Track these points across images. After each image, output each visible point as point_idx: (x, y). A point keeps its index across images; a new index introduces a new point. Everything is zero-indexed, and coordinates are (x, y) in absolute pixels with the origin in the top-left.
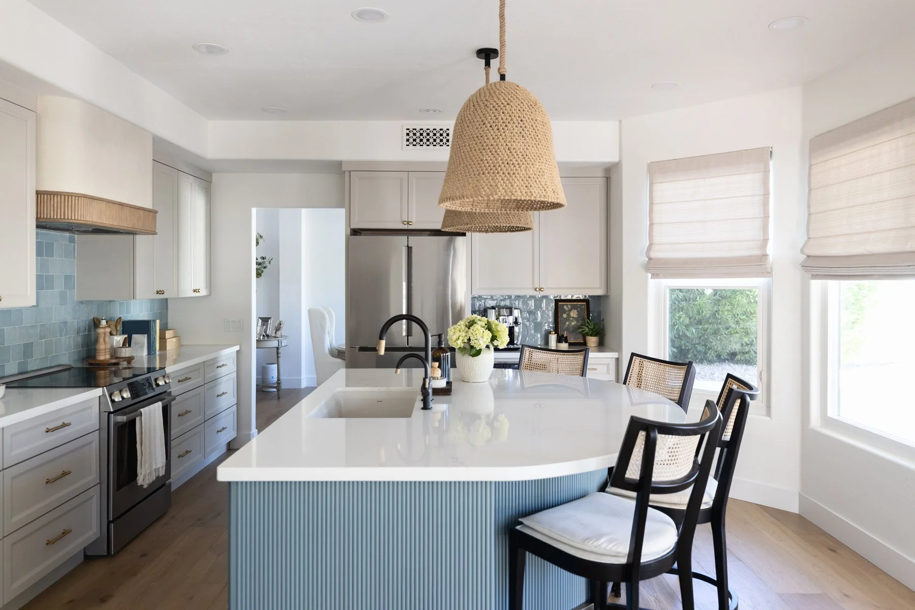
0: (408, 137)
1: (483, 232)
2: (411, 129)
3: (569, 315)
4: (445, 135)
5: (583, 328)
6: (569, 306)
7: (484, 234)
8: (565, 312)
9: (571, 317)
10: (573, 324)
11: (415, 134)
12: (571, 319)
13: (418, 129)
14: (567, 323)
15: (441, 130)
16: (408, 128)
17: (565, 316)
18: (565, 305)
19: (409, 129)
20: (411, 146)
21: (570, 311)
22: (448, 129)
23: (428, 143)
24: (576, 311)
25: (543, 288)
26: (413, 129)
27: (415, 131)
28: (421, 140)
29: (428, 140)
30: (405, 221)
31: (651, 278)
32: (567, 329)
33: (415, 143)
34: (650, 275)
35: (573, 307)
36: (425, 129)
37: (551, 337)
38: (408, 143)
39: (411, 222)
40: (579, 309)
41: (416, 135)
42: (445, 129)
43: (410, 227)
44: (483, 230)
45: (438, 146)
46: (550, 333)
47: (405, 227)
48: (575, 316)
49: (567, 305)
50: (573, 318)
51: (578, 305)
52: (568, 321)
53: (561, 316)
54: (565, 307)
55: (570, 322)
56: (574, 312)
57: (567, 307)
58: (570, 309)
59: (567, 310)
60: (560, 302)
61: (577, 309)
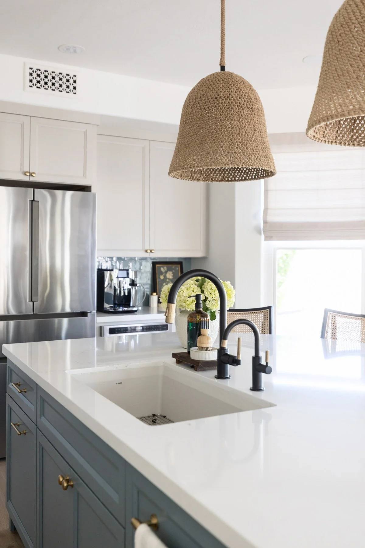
0: (31, 78)
1: (195, 180)
2: (34, 69)
3: (165, 277)
4: (71, 81)
6: (165, 268)
7: (195, 182)
8: (161, 273)
9: (167, 278)
11: (39, 75)
12: (168, 280)
13: (42, 71)
14: (164, 284)
15: (67, 75)
16: (31, 67)
17: (162, 277)
18: (162, 267)
19: (32, 69)
20: (34, 87)
21: (166, 272)
22: (75, 76)
23: (53, 87)
24: (171, 273)
25: (153, 250)
26: (37, 70)
27: (39, 72)
28: (46, 83)
29: (53, 84)
30: (27, 172)
33: (38, 85)
35: (169, 270)
36: (50, 72)
37: (153, 298)
38: (31, 84)
39: (34, 173)
40: (174, 271)
41: (40, 77)
42: (71, 75)
43: (32, 179)
44: (195, 178)
45: (64, 92)
47: (26, 179)
48: (171, 277)
50: (169, 279)
51: (173, 267)
52: (165, 282)
53: (159, 278)
54: (162, 269)
55: (166, 283)
56: (169, 274)
57: (164, 269)
58: (166, 270)
59: (163, 272)
60: (156, 264)
61: (172, 271)
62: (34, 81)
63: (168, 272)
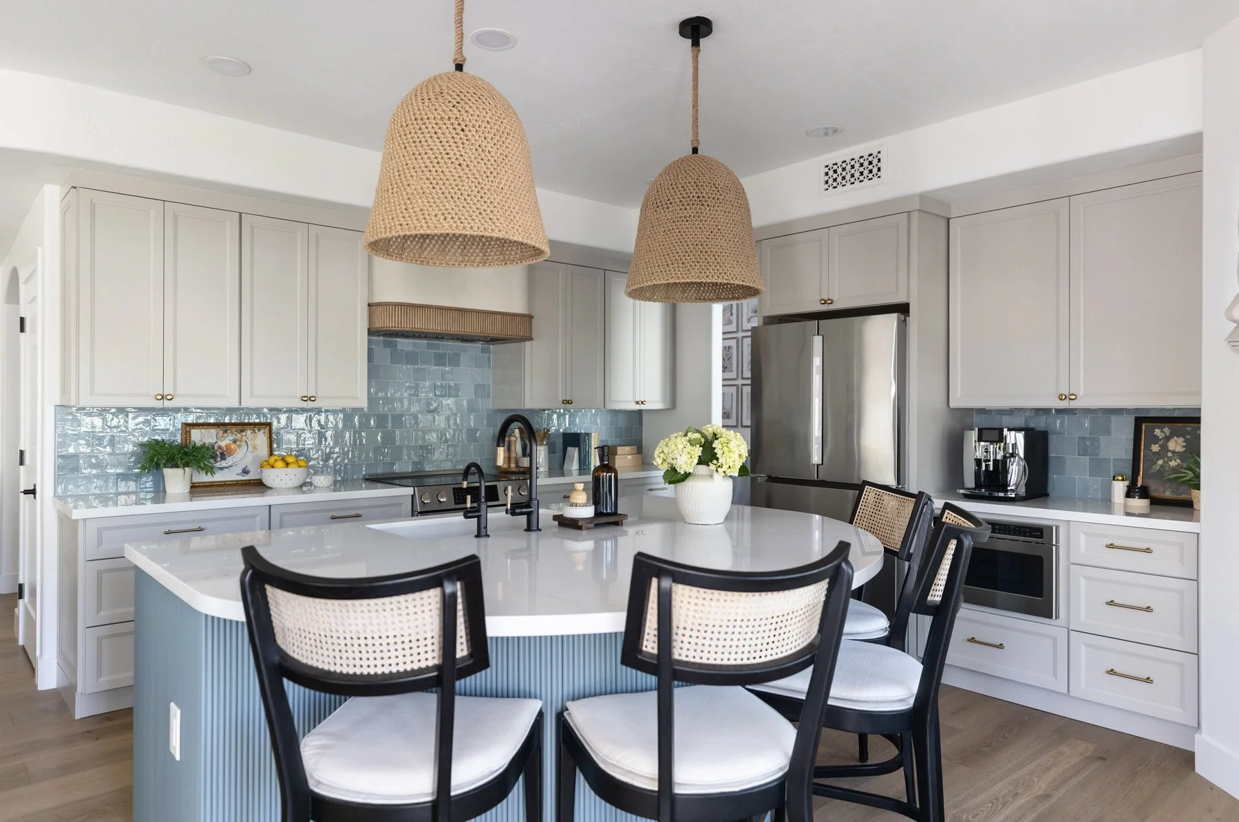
2: (831, 165)
3: (1164, 448)
4: (875, 161)
5: (1181, 473)
6: (1167, 430)
8: (1156, 440)
9: (1168, 451)
10: (1173, 464)
11: (835, 171)
12: (1170, 454)
13: (840, 163)
14: (1160, 462)
15: (870, 155)
17: (1155, 448)
18: (1157, 428)
19: (828, 166)
20: (830, 189)
21: (1167, 439)
22: (878, 153)
23: (853, 180)
24: (1181, 440)
25: (1075, 395)
27: (836, 167)
28: (844, 178)
29: (853, 175)
32: (1160, 474)
33: (835, 184)
35: (1174, 432)
36: (849, 161)
37: (1116, 486)
38: (827, 186)
40: (1188, 437)
41: (837, 173)
42: (875, 153)
46: (1114, 479)
47: (824, 308)
48: (1179, 449)
49: (1162, 429)
50: (1173, 452)
51: (1189, 429)
52: (1163, 458)
53: (1148, 447)
54: (1157, 432)
55: (1166, 459)
56: (1176, 442)
57: (1162, 432)
58: (1168, 435)
59: (1160, 438)
60: (1144, 422)
61: (1184, 436)
62: (831, 181)
63: (1173, 438)
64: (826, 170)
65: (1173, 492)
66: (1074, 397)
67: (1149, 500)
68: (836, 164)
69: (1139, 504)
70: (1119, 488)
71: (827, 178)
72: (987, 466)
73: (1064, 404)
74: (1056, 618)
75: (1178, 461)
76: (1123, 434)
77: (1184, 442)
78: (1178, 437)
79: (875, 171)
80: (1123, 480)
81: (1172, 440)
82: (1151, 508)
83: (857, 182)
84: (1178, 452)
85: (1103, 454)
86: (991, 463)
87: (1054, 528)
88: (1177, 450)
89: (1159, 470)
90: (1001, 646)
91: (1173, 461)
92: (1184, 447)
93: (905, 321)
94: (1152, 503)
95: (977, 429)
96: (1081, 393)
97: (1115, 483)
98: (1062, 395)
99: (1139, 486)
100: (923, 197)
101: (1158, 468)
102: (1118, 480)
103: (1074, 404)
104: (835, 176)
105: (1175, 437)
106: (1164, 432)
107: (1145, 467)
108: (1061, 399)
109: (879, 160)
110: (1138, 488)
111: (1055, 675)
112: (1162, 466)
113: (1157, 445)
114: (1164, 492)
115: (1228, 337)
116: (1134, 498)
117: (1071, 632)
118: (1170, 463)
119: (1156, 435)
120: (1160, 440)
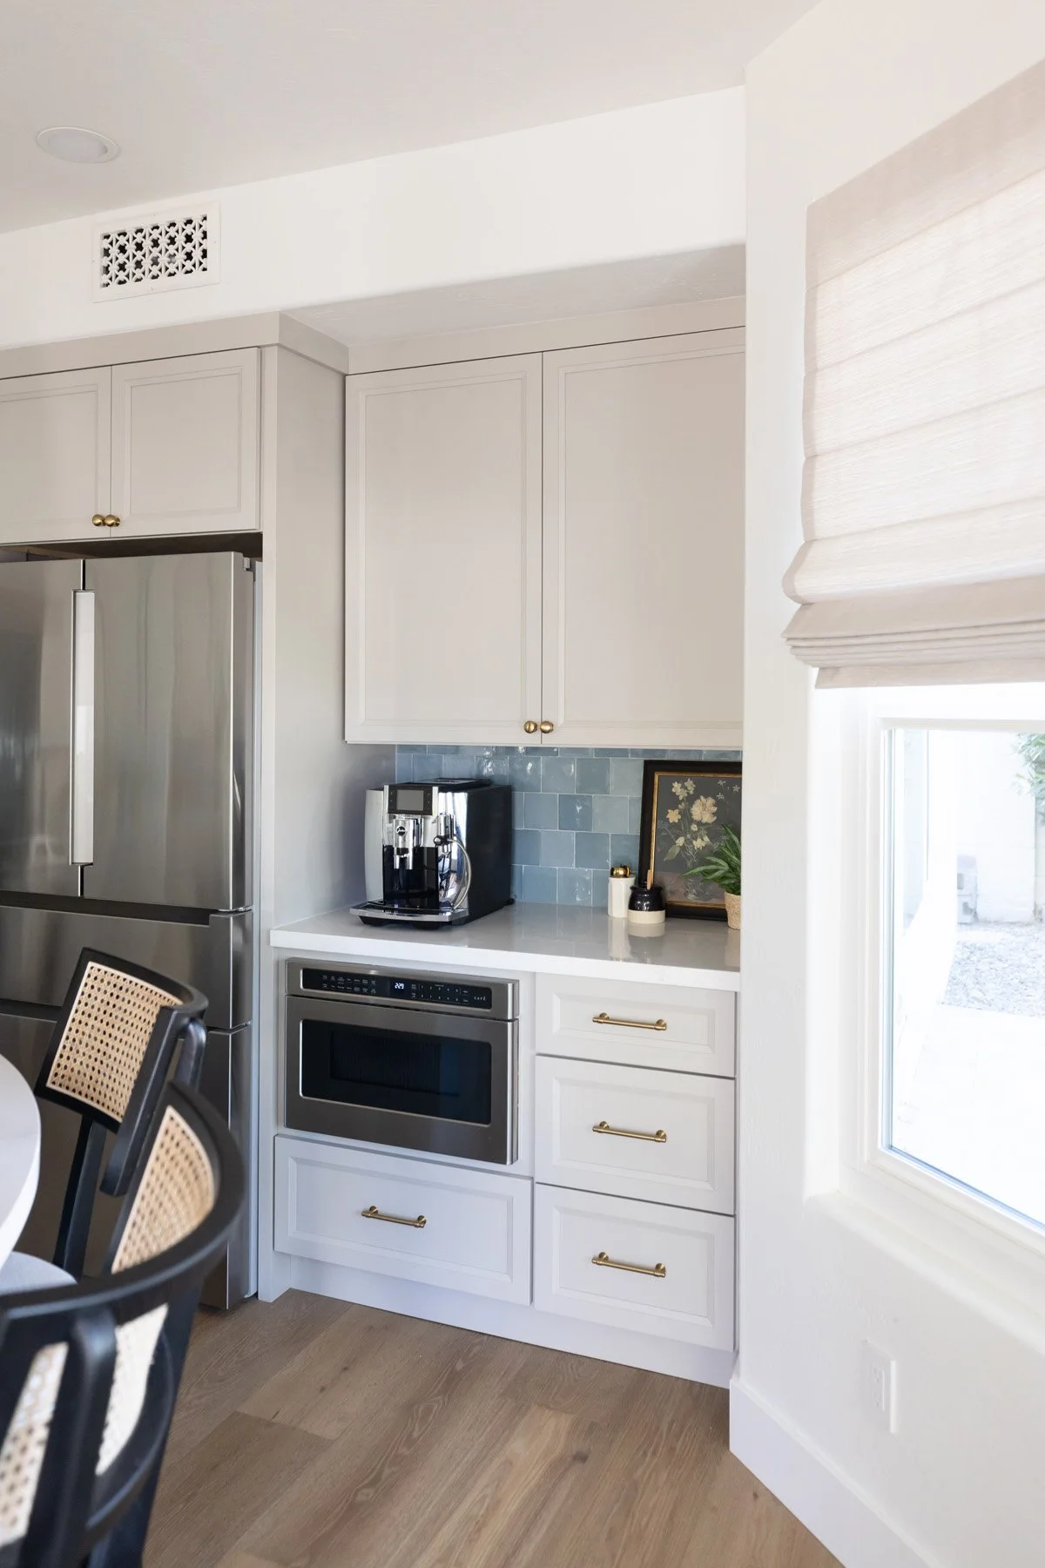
2: (115, 236)
3: (686, 816)
4: (197, 236)
5: (710, 863)
6: (690, 784)
8: (674, 802)
9: (692, 821)
10: (698, 844)
11: (123, 249)
12: (694, 828)
13: (132, 232)
14: (681, 841)
15: (188, 222)
16: (109, 232)
17: (674, 816)
18: (676, 779)
19: (110, 237)
20: (113, 285)
21: (691, 800)
22: (205, 218)
24: (711, 801)
25: (550, 723)
26: (121, 234)
27: (123, 241)
28: (139, 265)
31: (818, 686)
32: (679, 864)
33: (122, 275)
34: (815, 672)
35: (701, 791)
36: (148, 229)
37: (615, 887)
38: (107, 278)
40: (720, 796)
41: (125, 252)
42: (182, 222)
45: (180, 274)
46: (612, 874)
48: (708, 818)
49: (682, 781)
50: (699, 824)
51: (721, 783)
52: (685, 834)
53: (663, 816)
54: (677, 787)
55: (689, 836)
56: (704, 805)
57: (684, 788)
58: (691, 792)
59: (681, 798)
60: (657, 768)
61: (714, 797)
62: (114, 268)
63: (699, 798)
64: (106, 244)
65: (698, 894)
66: (547, 728)
67: (663, 912)
68: (124, 234)
69: (649, 920)
70: (621, 888)
71: (106, 261)
72: (403, 861)
73: (534, 740)
74: (512, 1162)
75: (706, 839)
76: (626, 789)
77: (715, 806)
78: (706, 797)
79: (197, 255)
80: (625, 876)
81: (698, 802)
82: (667, 929)
83: (163, 275)
84: (706, 824)
85: (598, 828)
86: (410, 855)
87: (510, 986)
88: (704, 821)
89: (679, 854)
90: (420, 1222)
91: (699, 840)
92: (714, 814)
93: (252, 569)
94: (667, 916)
95: (387, 788)
96: (559, 720)
97: (613, 881)
98: (529, 723)
99: (649, 887)
100: (286, 319)
101: (677, 851)
102: (618, 876)
103: (548, 741)
104: (122, 258)
105: (702, 798)
106: (686, 788)
107: (659, 850)
108: (528, 732)
109: (205, 235)
110: (648, 892)
111: (510, 1270)
112: (683, 848)
113: (677, 811)
114: (686, 894)
115: (786, 631)
116: (641, 909)
117: (537, 1186)
118: (694, 842)
119: (675, 793)
120: (680, 802)
